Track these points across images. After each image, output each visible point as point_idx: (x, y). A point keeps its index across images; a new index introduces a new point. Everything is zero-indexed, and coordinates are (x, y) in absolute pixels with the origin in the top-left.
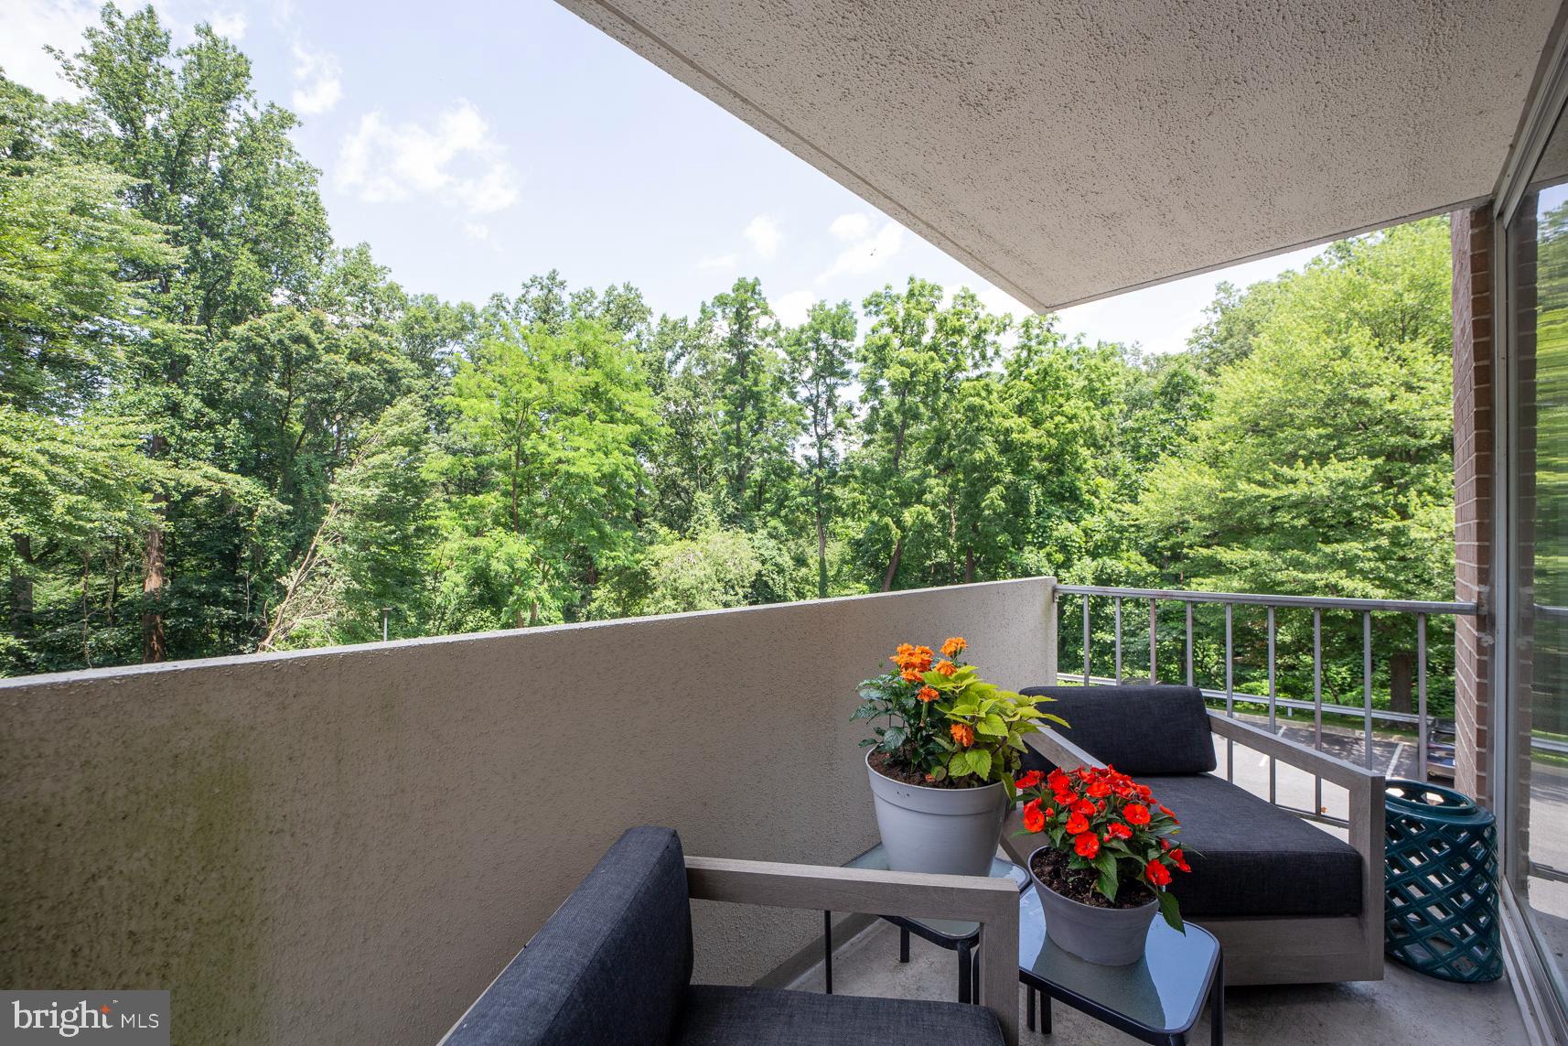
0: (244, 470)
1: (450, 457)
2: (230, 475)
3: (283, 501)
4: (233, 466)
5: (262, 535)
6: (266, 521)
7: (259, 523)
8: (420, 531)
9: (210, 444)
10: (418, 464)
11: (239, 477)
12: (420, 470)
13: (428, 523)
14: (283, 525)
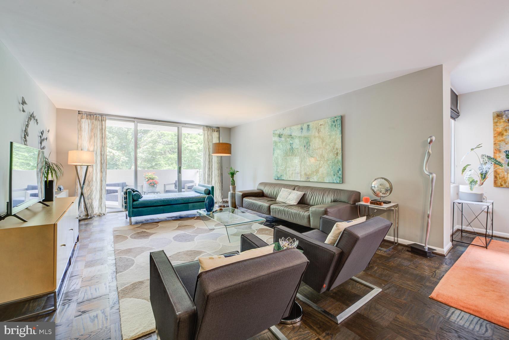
0: (118, 149)
1: (163, 145)
2: (115, 151)
3: (126, 157)
4: (115, 148)
5: (122, 166)
6: (123, 162)
7: (121, 163)
8: (156, 165)
9: (110, 143)
10: (155, 147)
11: (116, 151)
12: (156, 149)
13: (158, 162)
14: (127, 163)
